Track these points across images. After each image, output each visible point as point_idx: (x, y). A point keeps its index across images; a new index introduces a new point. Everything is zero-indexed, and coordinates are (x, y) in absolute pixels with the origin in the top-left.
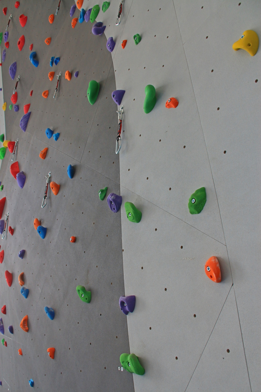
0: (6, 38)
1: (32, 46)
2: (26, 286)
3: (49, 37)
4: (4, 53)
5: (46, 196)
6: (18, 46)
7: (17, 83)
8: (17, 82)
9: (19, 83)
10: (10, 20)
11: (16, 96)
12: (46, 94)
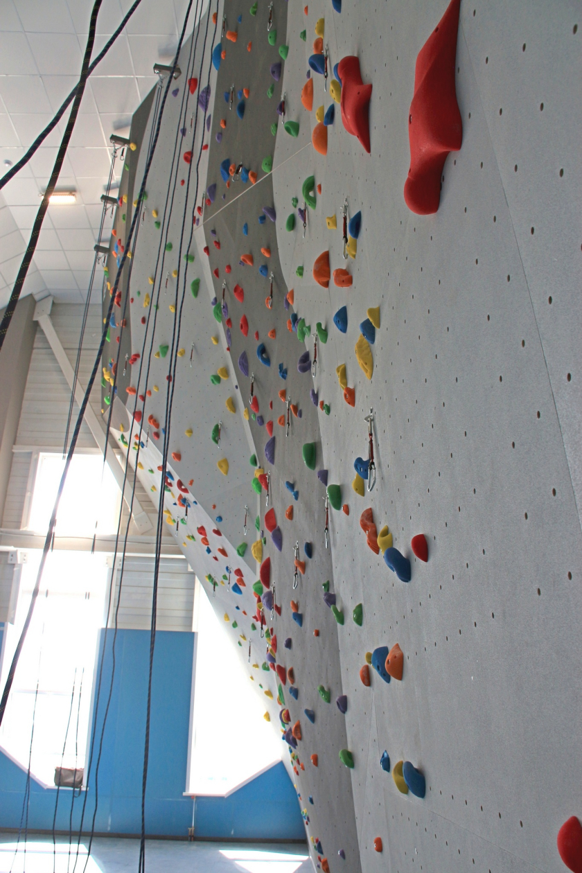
0: (225, 312)
1: (257, 334)
2: (295, 686)
3: (272, 330)
4: (228, 334)
5: (296, 574)
6: (241, 332)
7: (252, 386)
8: (252, 384)
9: (254, 385)
10: (224, 289)
11: (256, 403)
12: (282, 422)
